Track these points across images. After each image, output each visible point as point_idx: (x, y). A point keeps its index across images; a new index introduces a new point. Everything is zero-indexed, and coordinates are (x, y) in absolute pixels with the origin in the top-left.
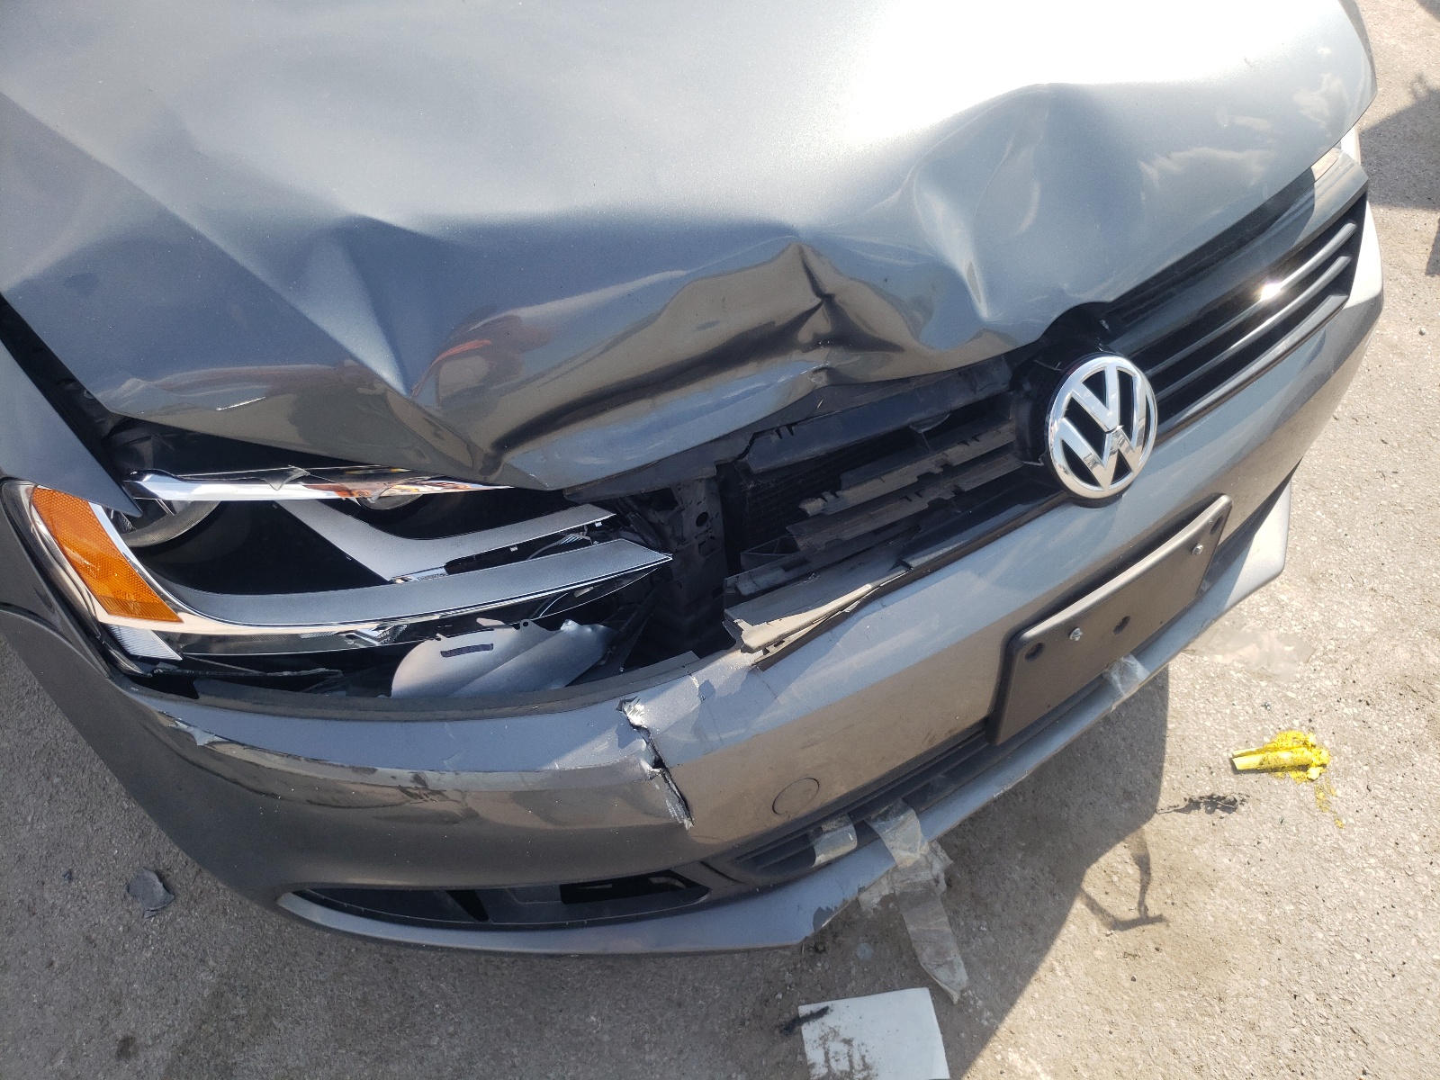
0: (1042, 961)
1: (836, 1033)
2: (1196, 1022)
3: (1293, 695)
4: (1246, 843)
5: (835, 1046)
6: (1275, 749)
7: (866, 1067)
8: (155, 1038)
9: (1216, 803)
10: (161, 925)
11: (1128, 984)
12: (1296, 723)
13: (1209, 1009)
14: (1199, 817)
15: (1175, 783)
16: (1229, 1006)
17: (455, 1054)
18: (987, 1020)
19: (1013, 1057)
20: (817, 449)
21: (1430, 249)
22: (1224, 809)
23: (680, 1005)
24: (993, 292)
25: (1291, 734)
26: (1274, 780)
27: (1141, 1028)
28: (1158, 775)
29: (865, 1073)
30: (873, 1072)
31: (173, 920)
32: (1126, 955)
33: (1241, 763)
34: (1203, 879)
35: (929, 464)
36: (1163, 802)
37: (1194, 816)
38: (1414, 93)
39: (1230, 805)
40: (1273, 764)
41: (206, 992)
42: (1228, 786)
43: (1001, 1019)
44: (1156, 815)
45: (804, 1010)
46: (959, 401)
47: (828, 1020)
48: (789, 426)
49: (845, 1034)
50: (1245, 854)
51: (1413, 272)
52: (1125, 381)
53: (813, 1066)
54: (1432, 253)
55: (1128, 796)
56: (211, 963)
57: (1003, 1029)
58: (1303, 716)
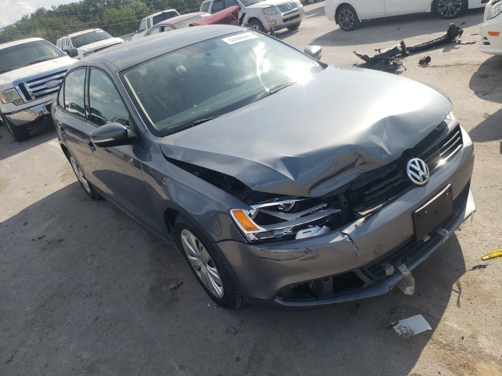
0: (447, 304)
1: (402, 327)
2: (490, 308)
3: (493, 243)
4: (491, 273)
5: (402, 329)
6: (492, 254)
7: (411, 331)
8: (244, 356)
9: (480, 267)
10: (236, 337)
11: (470, 305)
12: (496, 248)
13: (492, 306)
14: (477, 271)
15: (468, 265)
16: (497, 304)
17: (313, 347)
18: (438, 317)
19: (446, 323)
20: (364, 184)
21: (500, 148)
22: (483, 268)
23: (363, 328)
24: (389, 150)
25: (495, 250)
26: (494, 260)
27: (476, 312)
28: (464, 264)
29: (412, 332)
30: (413, 331)
31: (239, 335)
32: (468, 299)
33: (484, 258)
34: (483, 282)
35: (387, 182)
36: (467, 269)
37: (475, 270)
38: (485, 117)
39: (484, 267)
40: (492, 257)
41: (252, 347)
42: (482, 263)
43: (441, 317)
44: (466, 272)
45: (392, 324)
46: (389, 172)
47: (399, 324)
48: (357, 181)
49: (404, 326)
50: (491, 275)
51: (497, 154)
52: (419, 162)
53: (398, 333)
54: (500, 149)
55: (458, 270)
56: (251, 342)
57: (442, 318)
58: (497, 246)
